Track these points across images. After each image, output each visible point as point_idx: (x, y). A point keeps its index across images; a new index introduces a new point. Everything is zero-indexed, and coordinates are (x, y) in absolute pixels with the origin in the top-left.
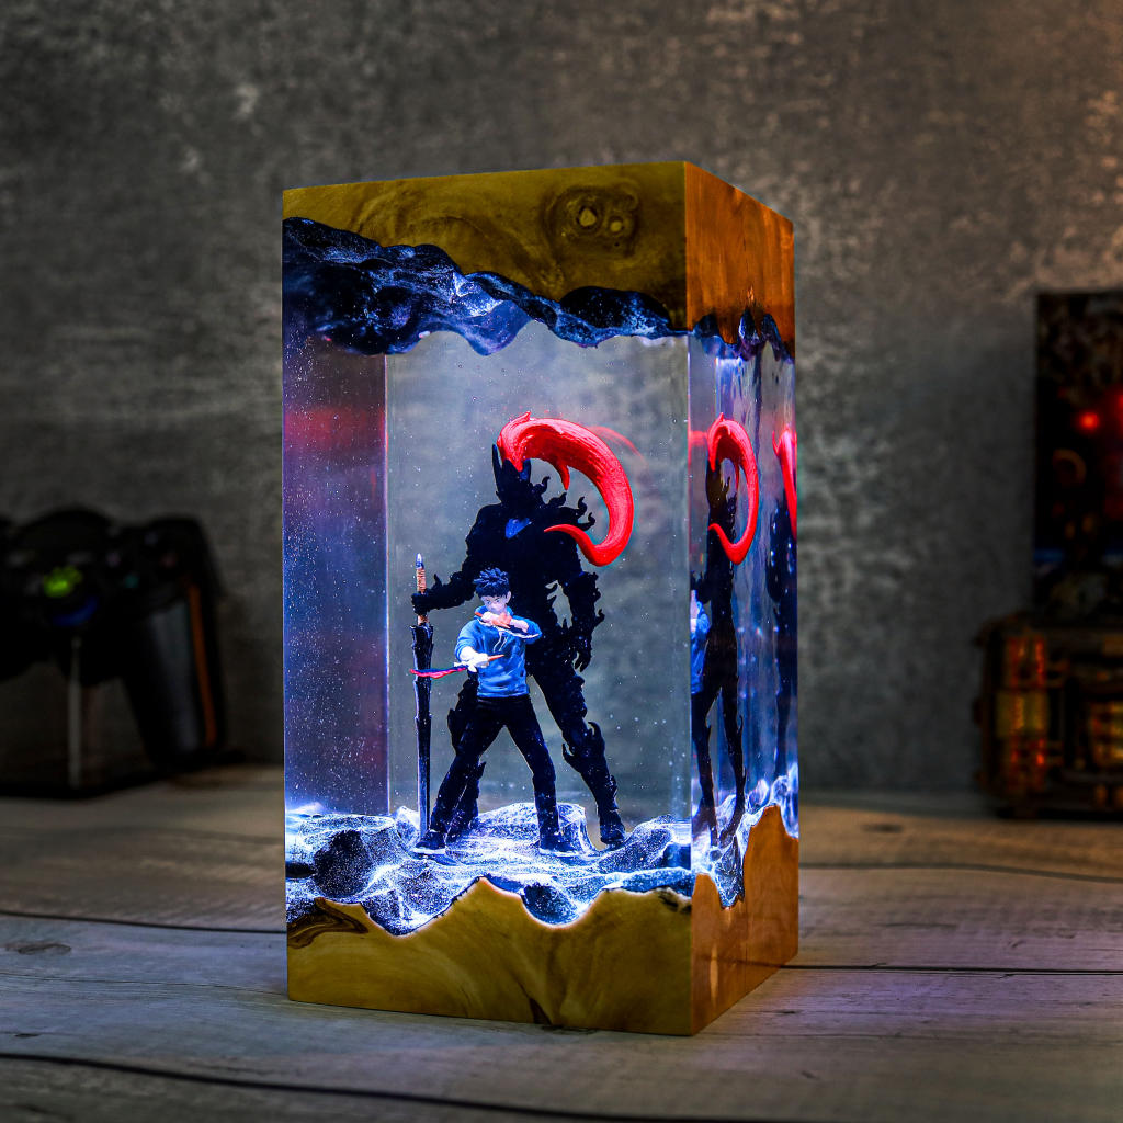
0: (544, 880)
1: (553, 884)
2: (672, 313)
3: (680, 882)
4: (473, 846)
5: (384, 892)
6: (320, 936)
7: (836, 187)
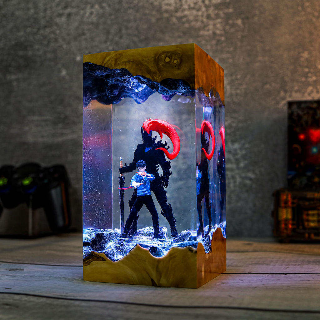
0: (155, 245)
1: (158, 246)
2: (191, 85)
3: (193, 244)
4: (136, 238)
5: (110, 250)
6: (92, 262)
7: (234, 77)
